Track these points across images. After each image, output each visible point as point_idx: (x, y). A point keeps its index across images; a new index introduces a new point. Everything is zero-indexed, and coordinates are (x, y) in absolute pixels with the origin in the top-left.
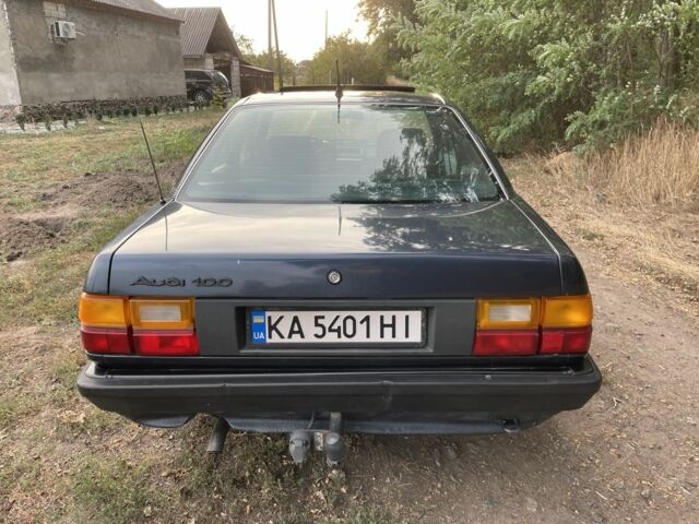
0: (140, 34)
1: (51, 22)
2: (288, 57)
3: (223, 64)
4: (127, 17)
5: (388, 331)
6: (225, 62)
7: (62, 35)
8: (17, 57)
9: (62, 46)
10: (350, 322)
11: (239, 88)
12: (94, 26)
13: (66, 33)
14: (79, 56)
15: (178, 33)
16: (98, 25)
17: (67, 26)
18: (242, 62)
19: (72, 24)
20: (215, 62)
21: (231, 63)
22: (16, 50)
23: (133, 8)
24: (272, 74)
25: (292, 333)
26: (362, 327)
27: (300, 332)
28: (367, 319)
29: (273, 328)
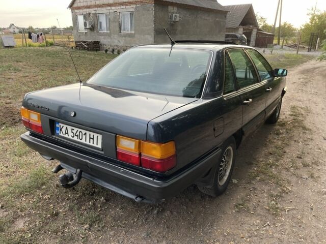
0: (208, 18)
1: (170, 14)
2: (293, 27)
3: (248, 31)
4: (203, 11)
5: (92, 140)
6: (249, 30)
7: (173, 20)
8: (155, 28)
9: (173, 24)
10: (81, 133)
11: (254, 42)
12: (188, 15)
13: (175, 19)
14: (179, 28)
15: (225, 17)
16: (190, 15)
17: (176, 16)
18: (258, 30)
19: (178, 15)
20: (244, 30)
21: (252, 30)
22: (155, 26)
23: (206, 7)
24: (273, 35)
25: (66, 133)
26: (84, 137)
27: (68, 133)
28: (85, 134)
29: (61, 130)
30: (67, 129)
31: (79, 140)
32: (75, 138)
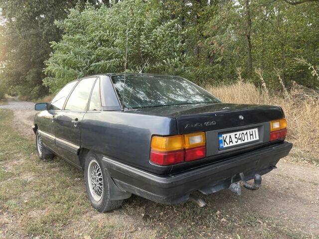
5: (252, 136)
10: (243, 135)
25: (230, 142)
26: (246, 136)
27: (232, 141)
28: (247, 133)
29: (225, 141)
30: (230, 137)
31: (243, 142)
32: (240, 142)
